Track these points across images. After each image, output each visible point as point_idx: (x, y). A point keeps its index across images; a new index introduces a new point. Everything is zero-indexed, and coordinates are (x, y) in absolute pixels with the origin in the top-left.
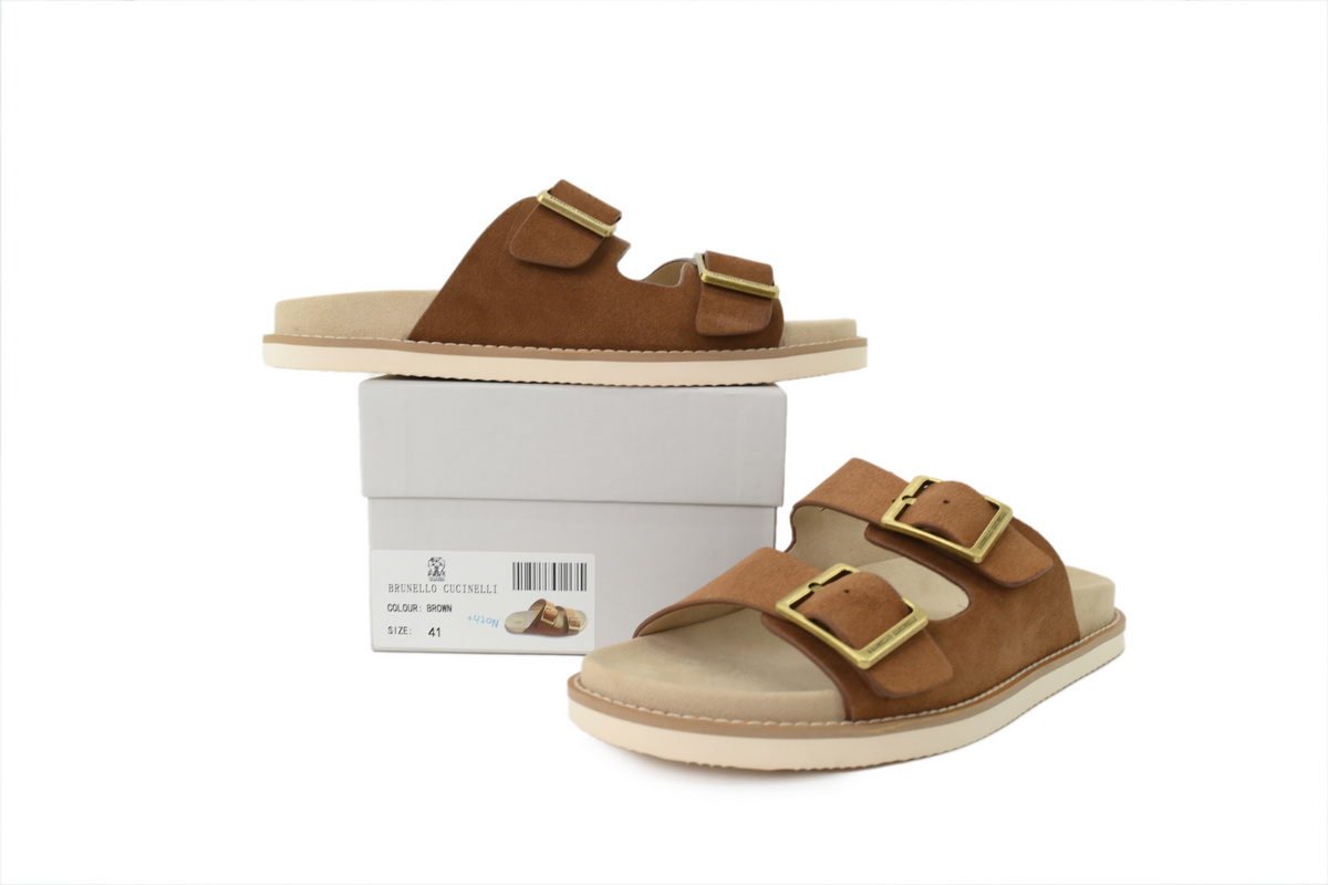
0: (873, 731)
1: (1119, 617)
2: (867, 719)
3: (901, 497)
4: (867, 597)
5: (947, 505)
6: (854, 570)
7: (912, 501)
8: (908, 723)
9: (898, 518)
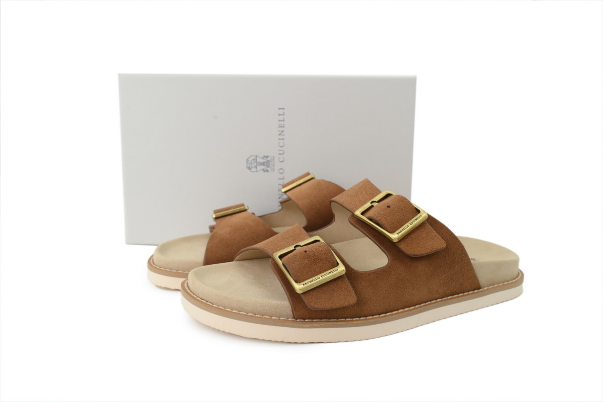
0: (305, 326)
1: (520, 275)
2: (304, 319)
3: (371, 201)
4: (315, 255)
5: (389, 208)
6: (322, 240)
7: (375, 204)
8: (330, 323)
9: (363, 214)
